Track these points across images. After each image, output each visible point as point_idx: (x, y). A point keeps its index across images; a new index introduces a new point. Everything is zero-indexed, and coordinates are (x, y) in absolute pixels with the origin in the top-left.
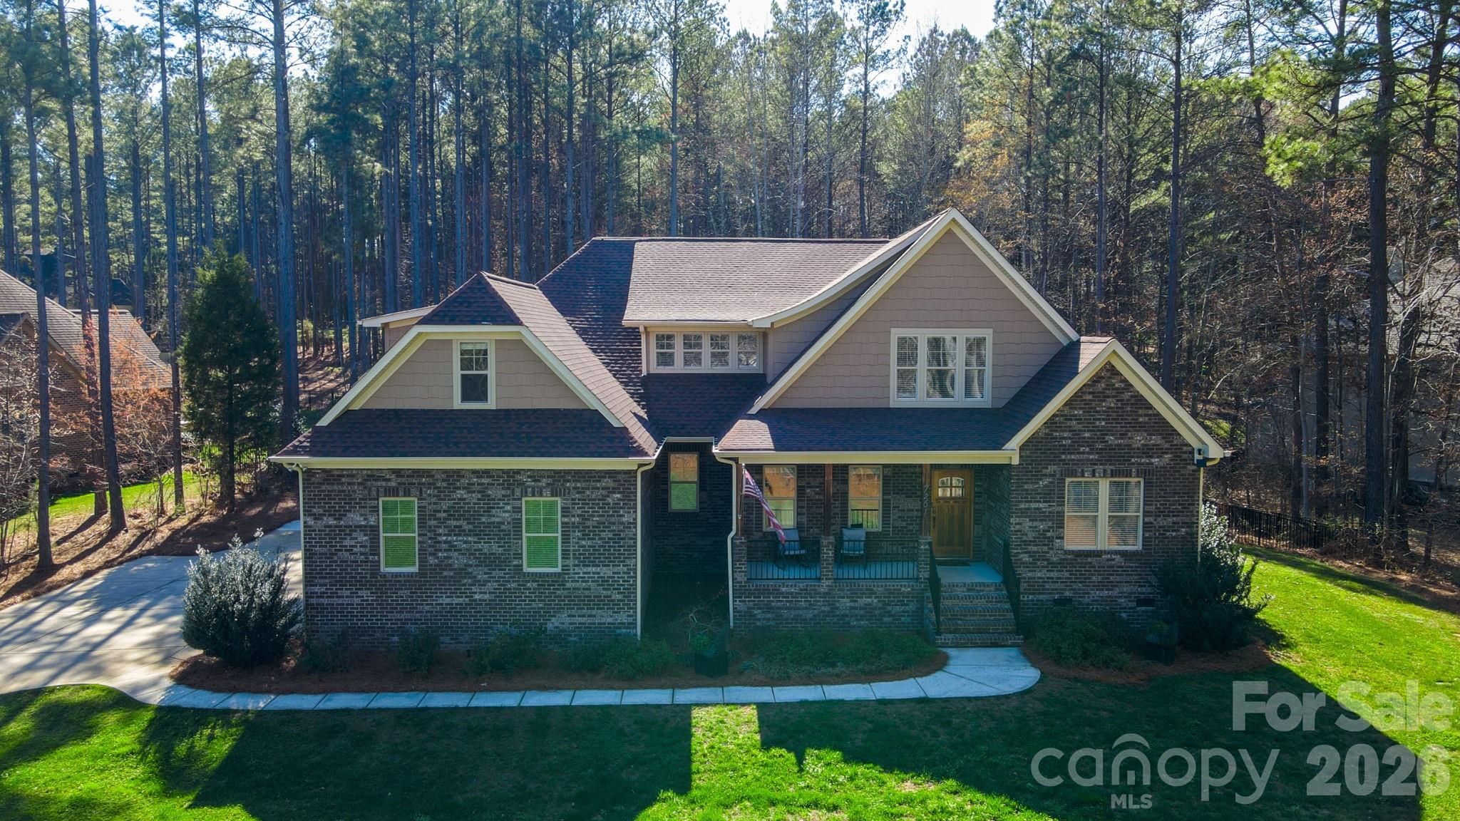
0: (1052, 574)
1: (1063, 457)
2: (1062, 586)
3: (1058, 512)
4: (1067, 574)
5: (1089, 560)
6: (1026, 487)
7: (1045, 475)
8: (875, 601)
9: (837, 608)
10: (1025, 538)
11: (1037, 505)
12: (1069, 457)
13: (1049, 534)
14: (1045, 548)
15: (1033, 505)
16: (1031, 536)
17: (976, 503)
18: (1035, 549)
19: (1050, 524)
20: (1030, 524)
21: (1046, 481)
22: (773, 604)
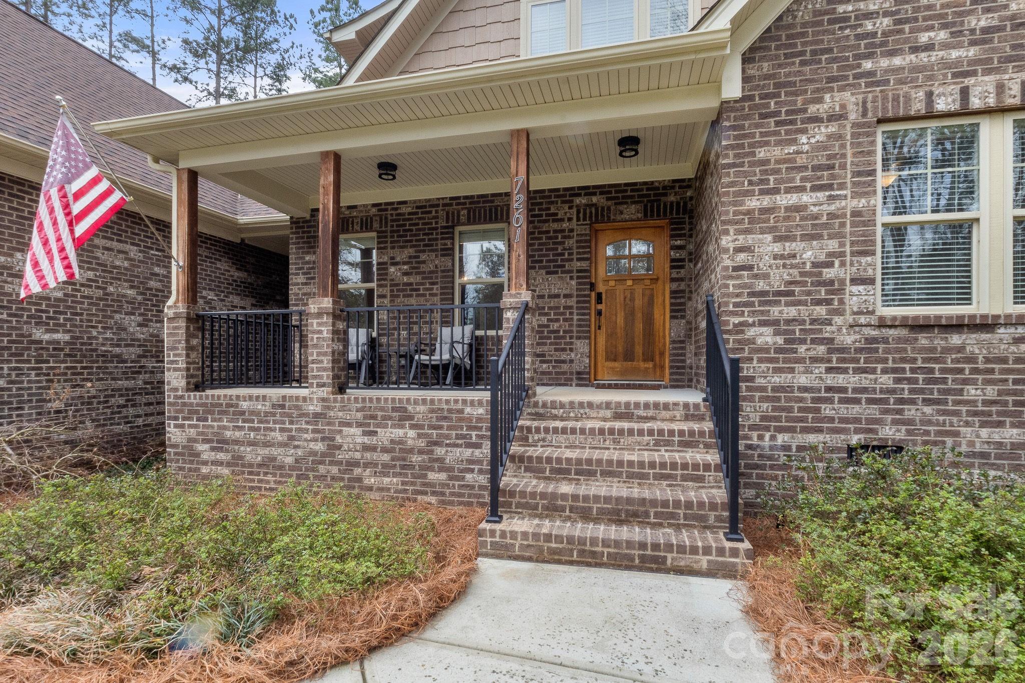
0: (840, 380)
1: (868, 65)
2: (873, 411)
3: (856, 213)
4: (886, 380)
5: (956, 339)
6: (761, 154)
7: (816, 120)
8: (412, 433)
9: (339, 447)
10: (761, 285)
11: (793, 199)
12: (884, 63)
13: (828, 274)
14: (821, 311)
15: (784, 200)
16: (778, 279)
17: (673, 280)
18: (791, 312)
19: (833, 245)
20: (777, 248)
21: (820, 133)
22: (228, 434)
